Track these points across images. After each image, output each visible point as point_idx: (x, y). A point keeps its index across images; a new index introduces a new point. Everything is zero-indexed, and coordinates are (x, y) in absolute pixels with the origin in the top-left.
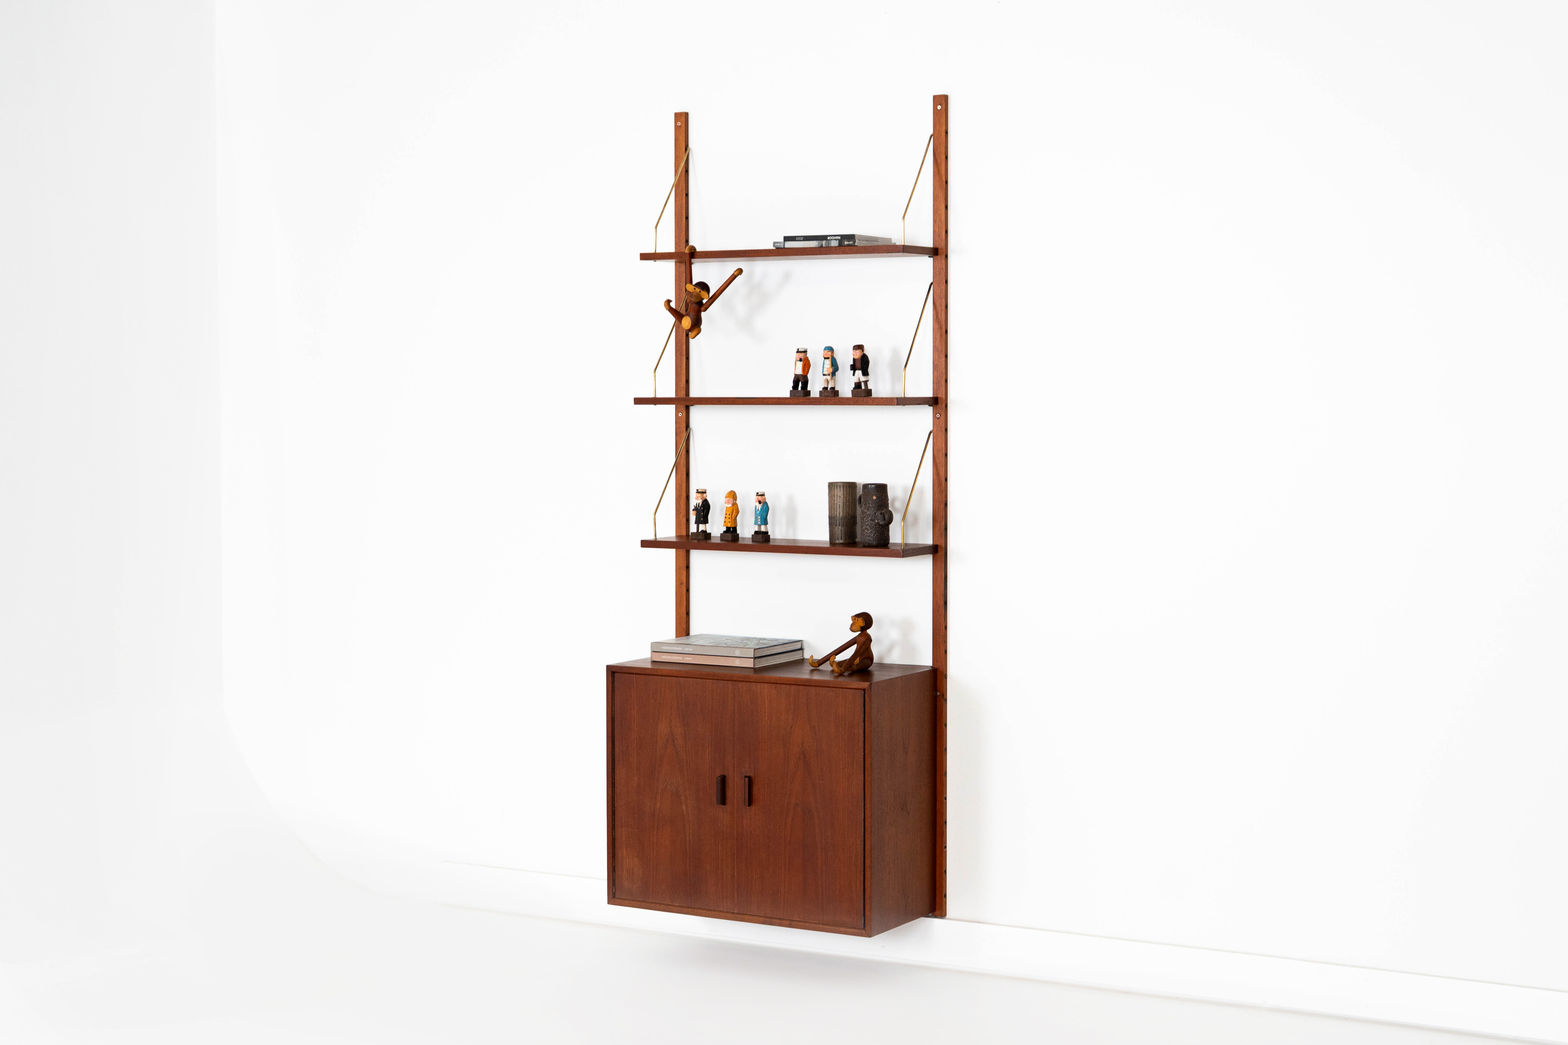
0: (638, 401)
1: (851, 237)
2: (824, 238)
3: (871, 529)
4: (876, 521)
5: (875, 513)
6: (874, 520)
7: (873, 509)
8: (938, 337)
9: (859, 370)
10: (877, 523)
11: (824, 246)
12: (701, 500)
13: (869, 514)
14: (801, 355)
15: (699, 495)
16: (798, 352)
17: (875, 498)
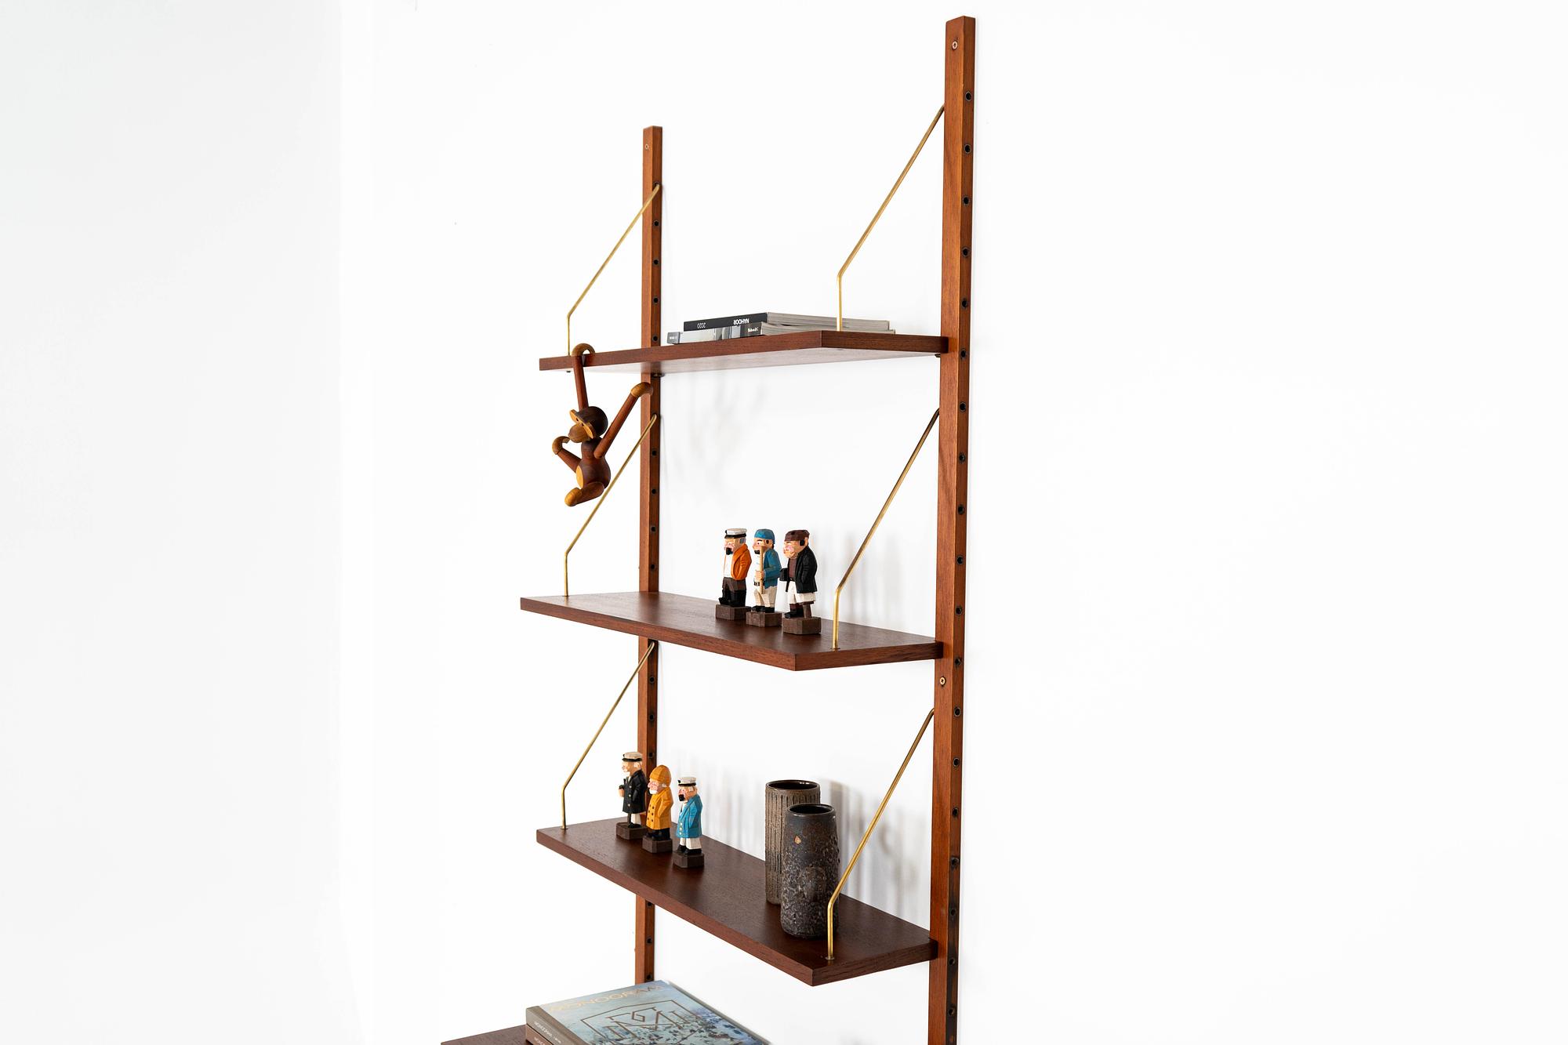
0: (528, 605)
1: (759, 318)
2: (727, 322)
3: (790, 901)
4: (800, 888)
5: (798, 872)
6: (795, 886)
7: (793, 863)
8: (945, 519)
9: (793, 580)
10: (801, 892)
11: (723, 338)
12: (629, 773)
13: (788, 872)
14: (732, 543)
15: (626, 764)
16: (728, 536)
17: (798, 841)
